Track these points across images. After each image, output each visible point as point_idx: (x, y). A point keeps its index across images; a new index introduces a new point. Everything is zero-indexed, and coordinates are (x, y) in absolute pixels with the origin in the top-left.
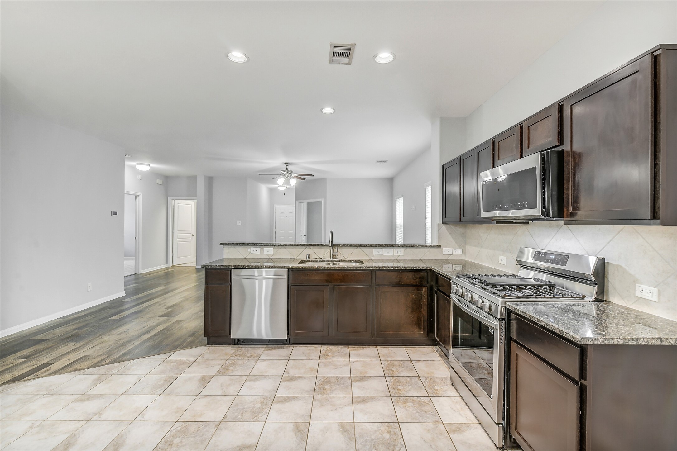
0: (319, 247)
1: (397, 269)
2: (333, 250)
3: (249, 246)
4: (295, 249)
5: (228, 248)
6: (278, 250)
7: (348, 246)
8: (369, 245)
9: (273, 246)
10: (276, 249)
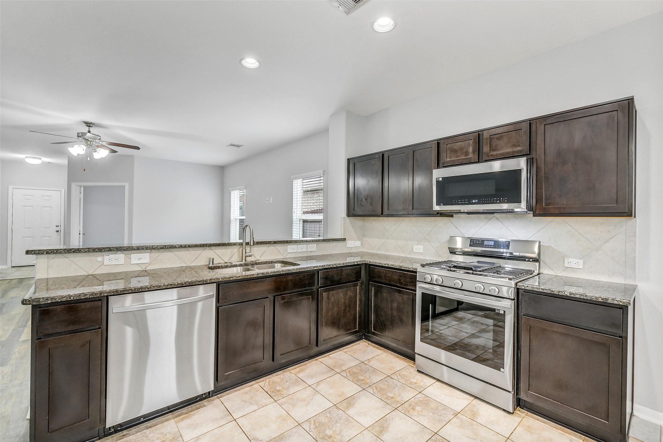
0: (224, 247)
1: (339, 266)
2: (246, 250)
3: (99, 253)
4: (187, 252)
5: (48, 258)
6: (159, 256)
7: (261, 244)
8: (284, 241)
9: (150, 250)
10: (156, 254)
